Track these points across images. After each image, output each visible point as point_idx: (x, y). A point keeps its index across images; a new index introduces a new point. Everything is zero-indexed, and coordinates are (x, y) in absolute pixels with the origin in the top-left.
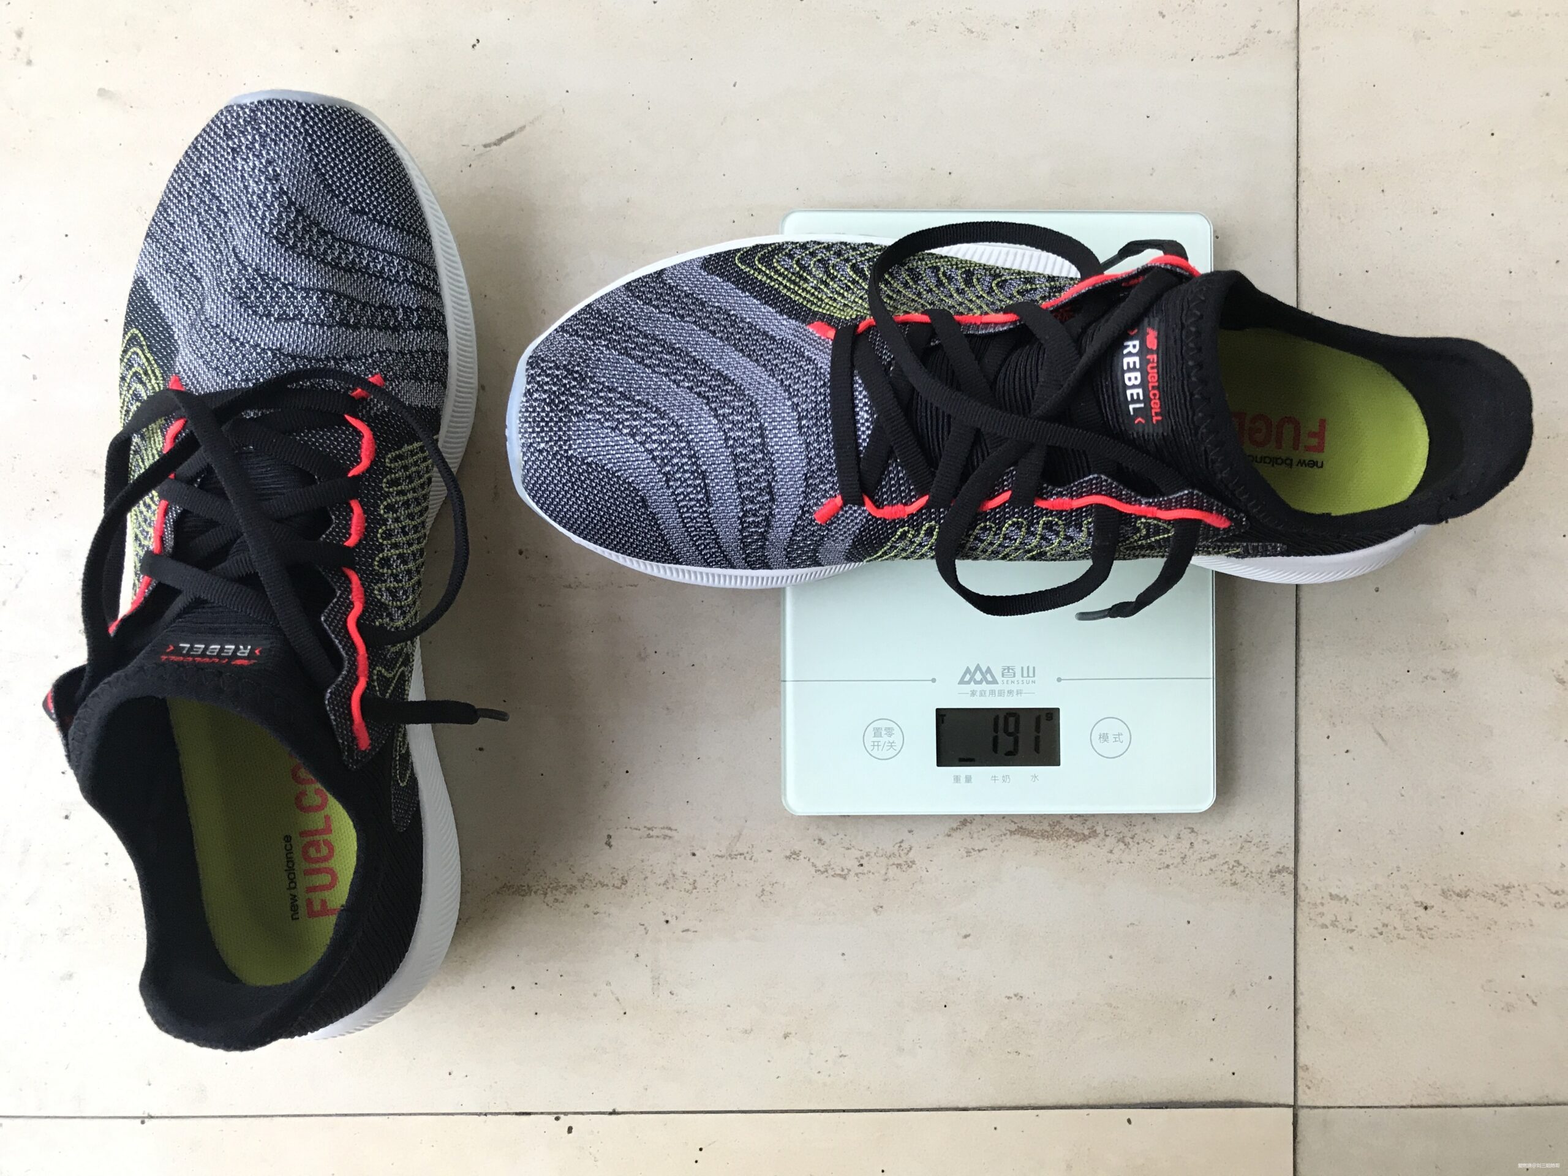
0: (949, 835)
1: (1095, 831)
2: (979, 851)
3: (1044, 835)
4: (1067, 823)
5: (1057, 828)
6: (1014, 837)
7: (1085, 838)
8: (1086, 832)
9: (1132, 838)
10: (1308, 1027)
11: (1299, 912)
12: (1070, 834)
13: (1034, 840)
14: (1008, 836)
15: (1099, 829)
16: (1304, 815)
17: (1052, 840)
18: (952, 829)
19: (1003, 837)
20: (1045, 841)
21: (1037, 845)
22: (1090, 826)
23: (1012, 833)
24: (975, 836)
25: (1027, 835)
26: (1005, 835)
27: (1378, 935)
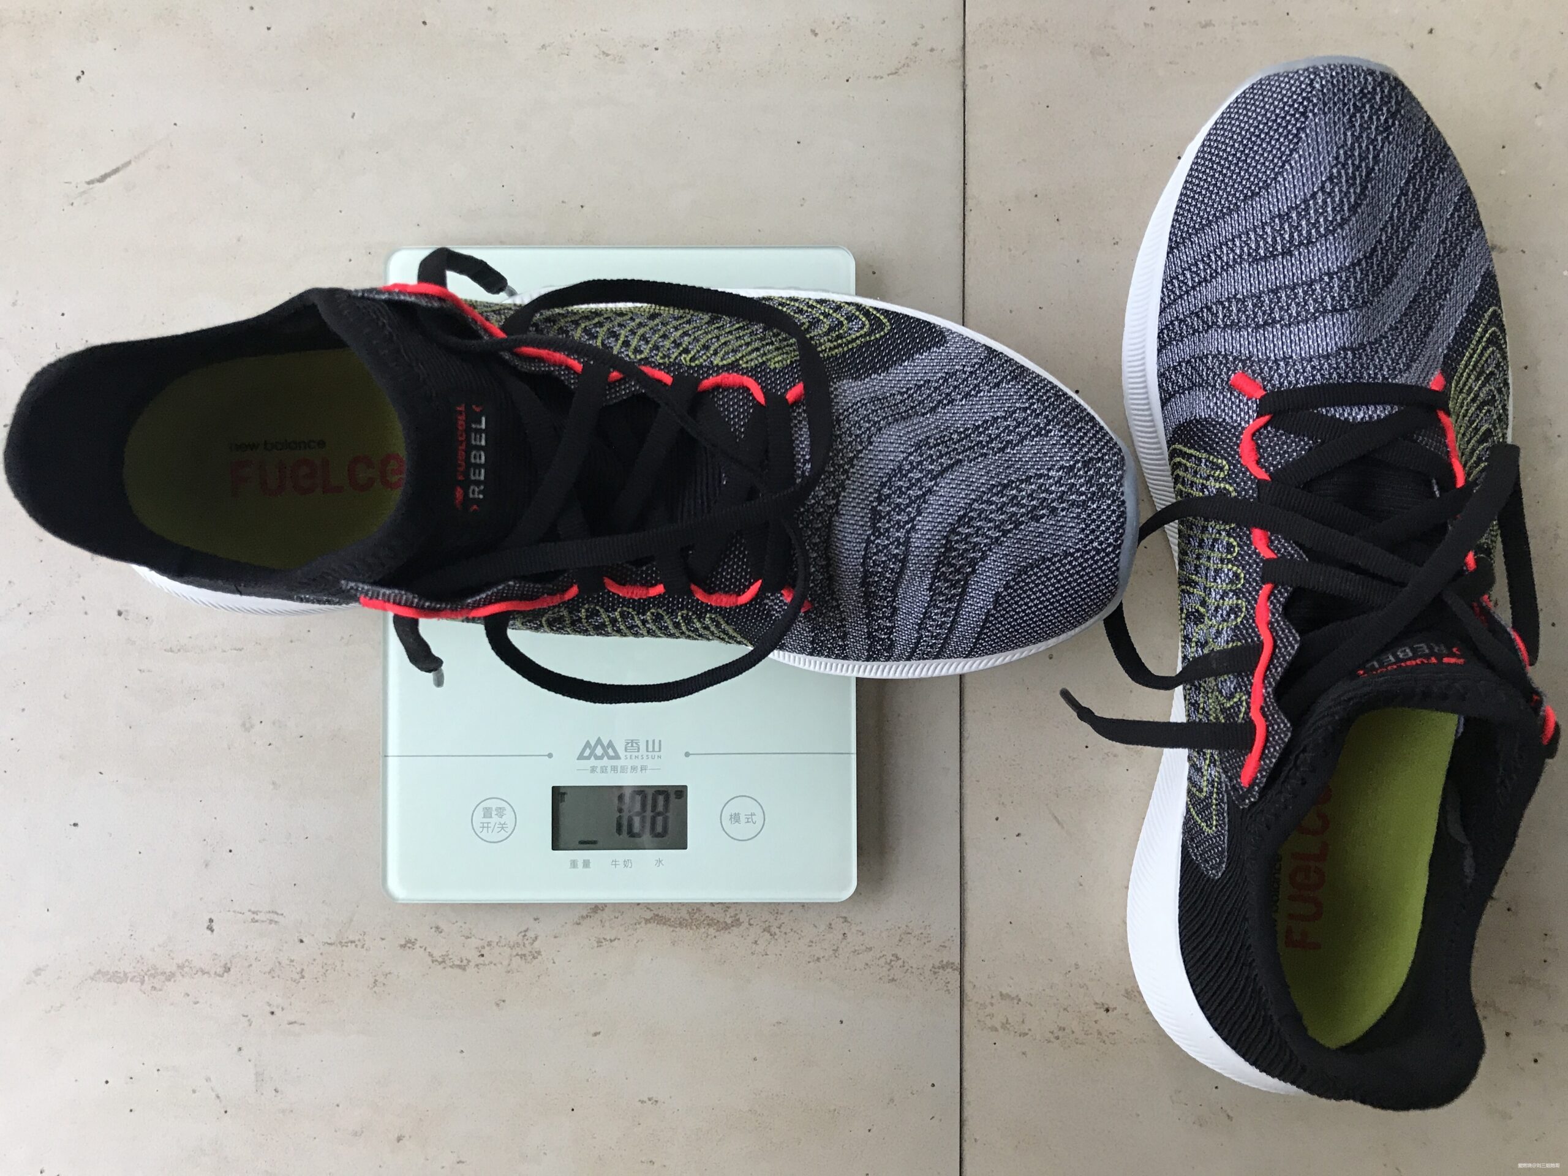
0: (579, 924)
1: (738, 920)
2: (611, 941)
3: (682, 923)
4: (708, 911)
5: (696, 916)
6: (649, 925)
7: (727, 927)
8: (729, 921)
9: (779, 928)
10: (976, 1140)
11: (966, 1012)
12: (711, 923)
13: (672, 929)
14: (643, 924)
15: (743, 917)
16: (970, 905)
17: (691, 929)
18: (583, 917)
19: (638, 926)
20: (682, 930)
21: (674, 934)
22: (732, 914)
23: (647, 921)
24: (607, 924)
25: (664, 924)
26: (639, 923)
27: (1053, 1039)
